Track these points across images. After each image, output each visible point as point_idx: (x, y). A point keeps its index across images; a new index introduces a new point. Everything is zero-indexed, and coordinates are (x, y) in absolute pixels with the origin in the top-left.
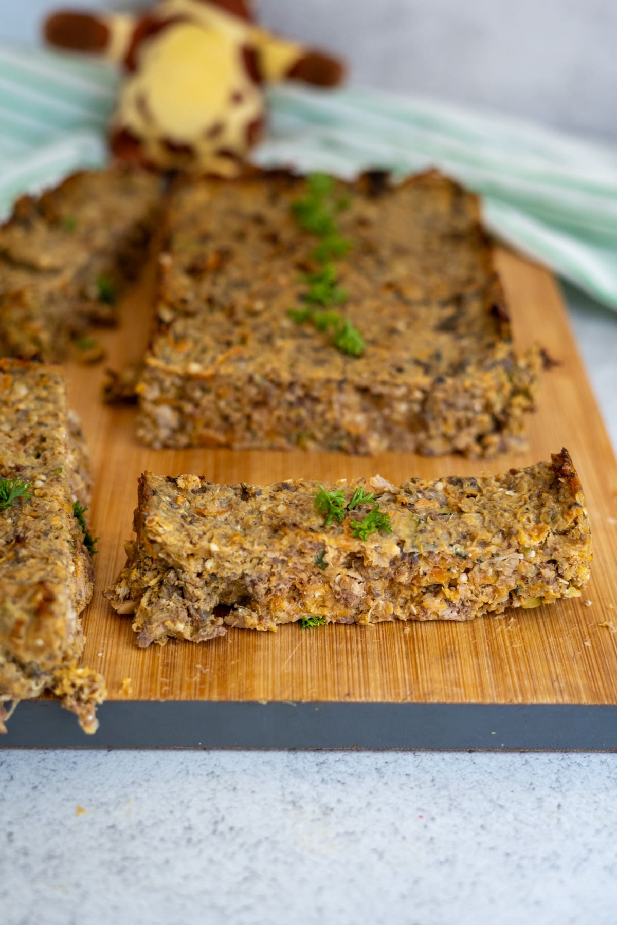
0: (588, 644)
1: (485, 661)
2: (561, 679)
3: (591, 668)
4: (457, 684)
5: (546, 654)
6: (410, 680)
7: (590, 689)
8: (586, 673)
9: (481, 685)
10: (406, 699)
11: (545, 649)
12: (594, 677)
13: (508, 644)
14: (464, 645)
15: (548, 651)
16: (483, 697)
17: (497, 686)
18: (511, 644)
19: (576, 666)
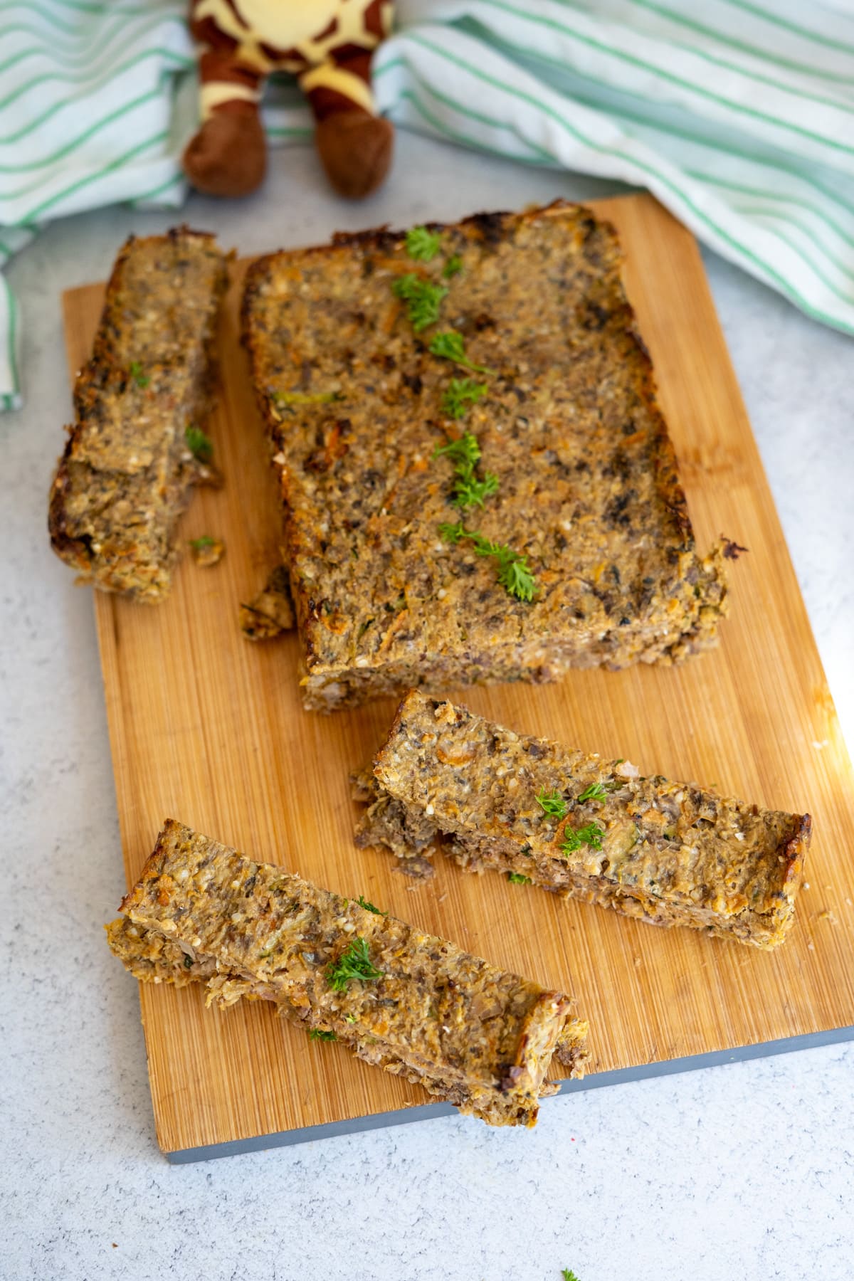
0: (811, 947)
1: (717, 990)
2: (793, 1004)
3: (818, 981)
4: (697, 1031)
5: (773, 969)
6: (652, 1033)
7: (820, 1010)
8: (813, 988)
9: (718, 1025)
10: (652, 1059)
11: (772, 964)
12: (821, 993)
13: (736, 963)
14: (695, 973)
15: (775, 965)
16: (723, 1043)
17: (733, 1026)
18: (739, 963)
19: (803, 982)
